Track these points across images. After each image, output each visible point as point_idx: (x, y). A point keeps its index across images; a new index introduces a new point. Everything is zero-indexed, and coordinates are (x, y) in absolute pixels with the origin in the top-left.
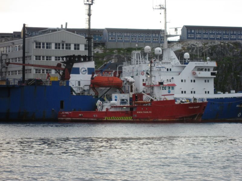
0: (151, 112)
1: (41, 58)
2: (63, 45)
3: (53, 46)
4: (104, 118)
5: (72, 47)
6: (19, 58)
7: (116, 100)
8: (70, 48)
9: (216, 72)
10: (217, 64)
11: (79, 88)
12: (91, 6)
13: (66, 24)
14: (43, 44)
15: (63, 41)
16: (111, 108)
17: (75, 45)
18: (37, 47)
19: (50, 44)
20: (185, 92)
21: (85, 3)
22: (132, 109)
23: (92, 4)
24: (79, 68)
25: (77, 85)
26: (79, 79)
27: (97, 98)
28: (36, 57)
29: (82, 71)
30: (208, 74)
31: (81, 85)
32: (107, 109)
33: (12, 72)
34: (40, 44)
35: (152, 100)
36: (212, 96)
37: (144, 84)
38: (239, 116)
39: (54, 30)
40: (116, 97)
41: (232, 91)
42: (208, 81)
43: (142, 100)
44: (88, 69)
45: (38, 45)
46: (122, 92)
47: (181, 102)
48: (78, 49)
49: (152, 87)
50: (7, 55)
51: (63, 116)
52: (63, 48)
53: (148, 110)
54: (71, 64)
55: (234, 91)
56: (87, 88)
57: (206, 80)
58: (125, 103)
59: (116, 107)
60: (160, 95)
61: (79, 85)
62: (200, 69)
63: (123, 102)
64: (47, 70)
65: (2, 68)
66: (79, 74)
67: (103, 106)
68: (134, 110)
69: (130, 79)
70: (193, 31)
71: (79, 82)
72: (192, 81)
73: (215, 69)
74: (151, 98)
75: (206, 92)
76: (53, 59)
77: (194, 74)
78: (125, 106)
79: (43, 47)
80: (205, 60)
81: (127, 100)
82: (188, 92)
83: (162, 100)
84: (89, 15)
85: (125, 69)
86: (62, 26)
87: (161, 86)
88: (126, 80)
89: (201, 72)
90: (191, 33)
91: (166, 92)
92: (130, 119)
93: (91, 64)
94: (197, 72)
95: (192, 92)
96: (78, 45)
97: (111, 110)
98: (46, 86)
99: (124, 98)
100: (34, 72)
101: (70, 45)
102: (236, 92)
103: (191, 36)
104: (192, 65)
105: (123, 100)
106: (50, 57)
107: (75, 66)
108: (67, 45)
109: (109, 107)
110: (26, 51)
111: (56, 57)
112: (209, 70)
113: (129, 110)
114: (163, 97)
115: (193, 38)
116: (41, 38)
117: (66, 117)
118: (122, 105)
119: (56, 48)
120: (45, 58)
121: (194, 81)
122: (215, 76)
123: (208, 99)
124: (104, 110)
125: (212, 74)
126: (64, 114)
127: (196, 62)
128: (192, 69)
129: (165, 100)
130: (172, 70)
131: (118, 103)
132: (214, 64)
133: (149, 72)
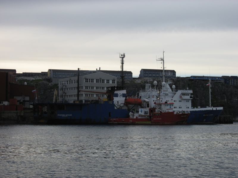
0: (161, 119)
1: (88, 88)
2: (100, 80)
3: (95, 81)
4: (136, 122)
5: (105, 81)
6: (74, 88)
7: (141, 112)
8: (104, 82)
9: (193, 96)
10: (193, 92)
11: (118, 105)
12: (124, 58)
13: (100, 68)
14: (90, 80)
15: (100, 78)
16: (139, 117)
17: (107, 80)
18: (86, 81)
19: (93, 79)
20: (176, 107)
21: (120, 57)
22: (150, 117)
23: (124, 57)
24: (117, 94)
25: (117, 103)
26: (118, 100)
27: (129, 110)
28: (86, 87)
29: (119, 95)
30: (188, 97)
31: (119, 103)
32: (137, 117)
33: (69, 95)
34: (88, 80)
35: (161, 112)
36: (191, 109)
37: (155, 103)
38: (204, 121)
39: (94, 72)
40: (142, 110)
41: (198, 107)
42: (188, 101)
43: (155, 112)
44: (123, 94)
45: (87, 80)
46: (142, 107)
47: (177, 113)
48: (109, 82)
49: (160, 105)
50: (66, 86)
51: (112, 121)
52: (100, 82)
53: (160, 118)
54: (113, 91)
55: (200, 107)
56: (122, 105)
57: (187, 100)
58: (147, 114)
59: (142, 116)
60: (165, 109)
61: (118, 103)
62: (184, 94)
63: (146, 113)
64: (102, 95)
65: (63, 93)
66: (118, 97)
67: (134, 115)
68: (152, 118)
69: (147, 100)
70: (147, 72)
71: (118, 102)
72: (179, 101)
73: (191, 94)
74: (161, 110)
75: (187, 108)
76: (95, 88)
77: (181, 97)
78: (146, 116)
79: (90, 81)
80: (186, 89)
81: (148, 112)
82: (178, 107)
83: (167, 112)
84: (123, 63)
85: (141, 94)
86: (97, 69)
87: (166, 104)
88: (144, 100)
89: (185, 96)
90: (146, 73)
91: (168, 107)
92: (150, 123)
93: (124, 92)
94: (183, 96)
95: (179, 108)
96: (109, 80)
97: (139, 118)
98: (101, 104)
99: (146, 111)
100: (85, 96)
101: (104, 80)
102: (201, 108)
103: (146, 75)
104: (180, 92)
105: (146, 112)
106: (93, 87)
107: (116, 92)
108: (102, 80)
109: (138, 116)
110: (79, 84)
111: (96, 87)
112: (188, 95)
113: (149, 118)
114: (167, 110)
115: (147, 76)
116: (88, 76)
117: (114, 122)
118: (145, 115)
119: (96, 82)
120: (91, 88)
121: (181, 101)
122: (192, 99)
123: (190, 112)
124: (135, 118)
125: (191, 97)
126: (113, 120)
127: (182, 91)
128: (180, 95)
129: (168, 112)
130: (169, 95)
131: (143, 114)
132: (191, 92)
133: (158, 96)
